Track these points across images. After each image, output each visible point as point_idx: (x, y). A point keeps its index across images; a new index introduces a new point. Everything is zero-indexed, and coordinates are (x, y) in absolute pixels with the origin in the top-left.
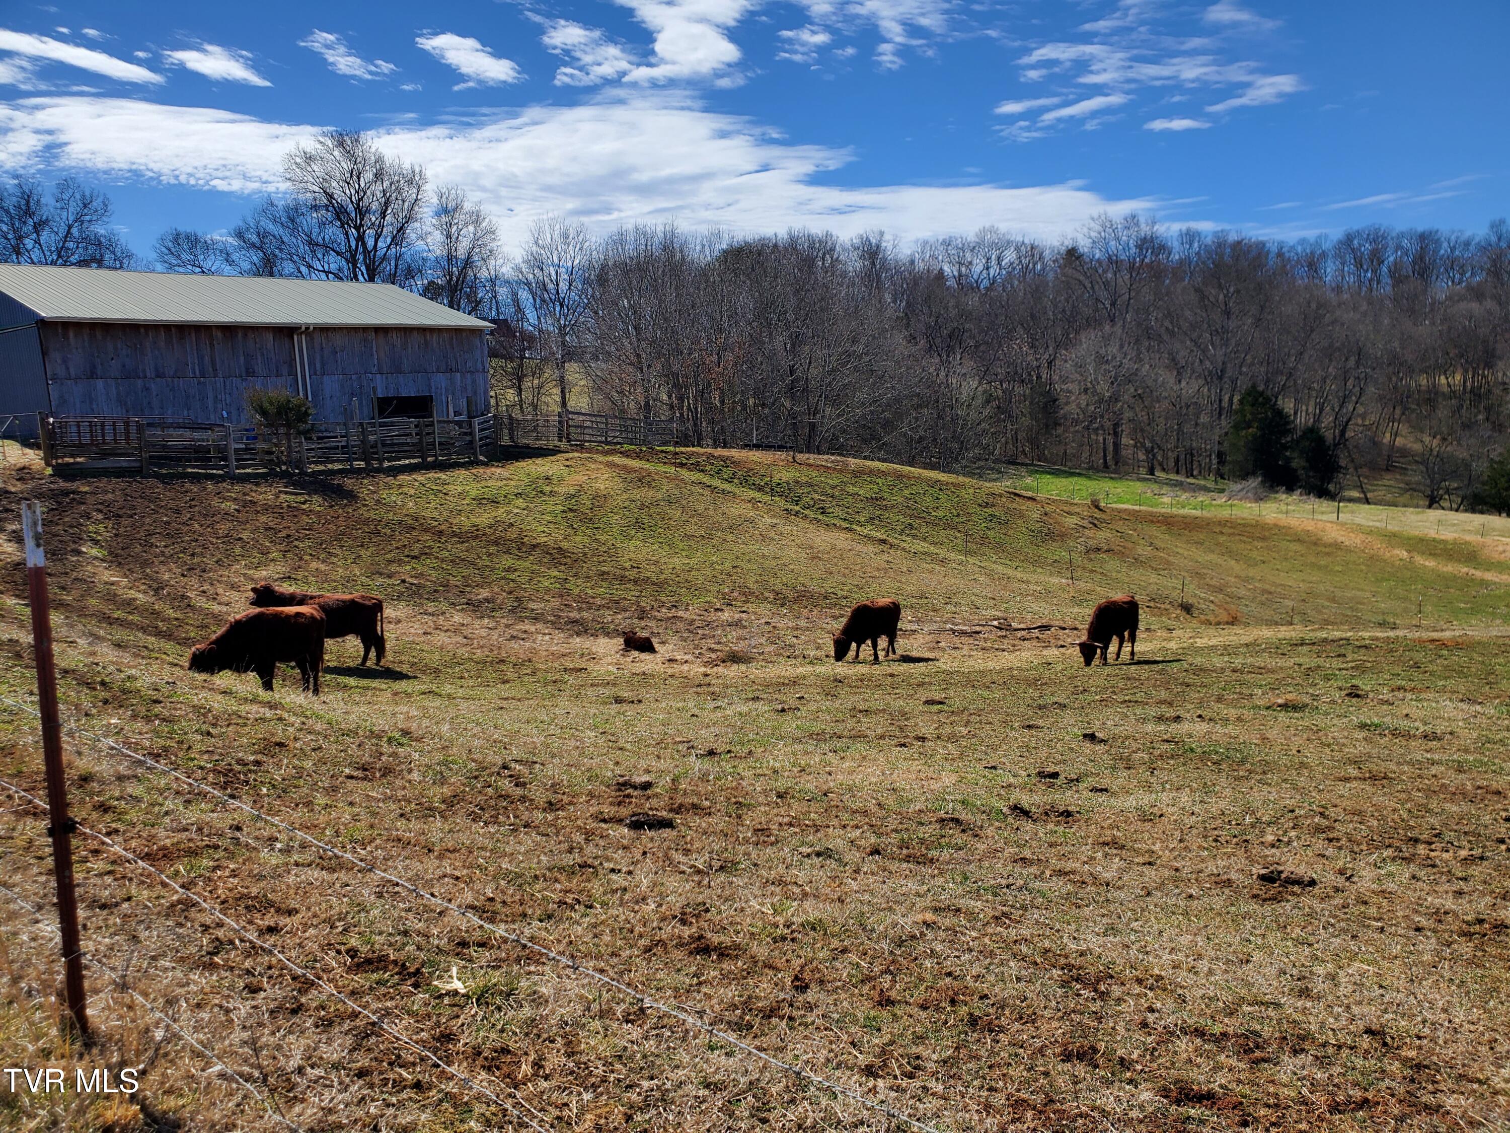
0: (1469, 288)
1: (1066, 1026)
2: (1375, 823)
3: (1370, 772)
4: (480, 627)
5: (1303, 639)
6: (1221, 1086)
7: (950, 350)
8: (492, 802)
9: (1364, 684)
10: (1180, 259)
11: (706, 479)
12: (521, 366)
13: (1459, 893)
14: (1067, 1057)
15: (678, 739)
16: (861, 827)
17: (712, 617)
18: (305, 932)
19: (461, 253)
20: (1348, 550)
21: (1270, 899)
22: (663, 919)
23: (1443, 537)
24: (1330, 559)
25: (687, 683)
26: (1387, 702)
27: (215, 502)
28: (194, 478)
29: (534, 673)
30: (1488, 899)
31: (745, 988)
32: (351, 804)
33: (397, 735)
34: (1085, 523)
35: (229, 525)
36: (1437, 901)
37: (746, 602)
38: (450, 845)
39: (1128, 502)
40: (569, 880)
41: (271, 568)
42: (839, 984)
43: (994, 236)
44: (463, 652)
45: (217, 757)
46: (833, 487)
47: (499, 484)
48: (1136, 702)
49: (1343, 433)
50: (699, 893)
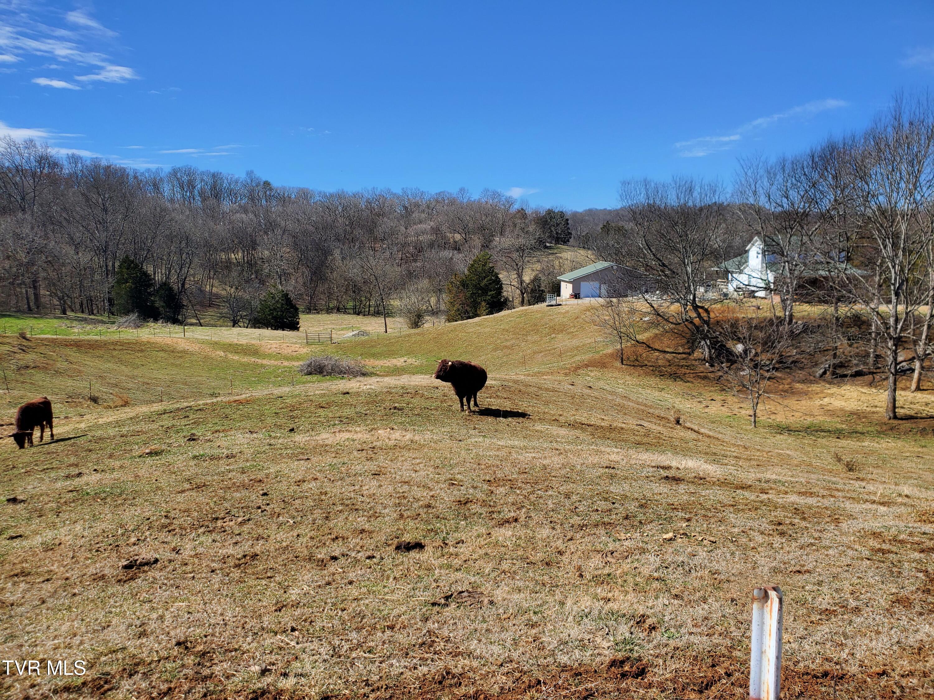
0: (240, 206)
2: (196, 514)
3: (196, 484)
5: (165, 410)
9: (198, 432)
10: (70, 173)
13: (236, 543)
20: (192, 354)
21: (129, 580)
23: (241, 343)
24: (182, 360)
26: (210, 441)
30: (250, 543)
34: (16, 350)
36: (224, 551)
39: (48, 333)
48: (52, 468)
49: (183, 285)
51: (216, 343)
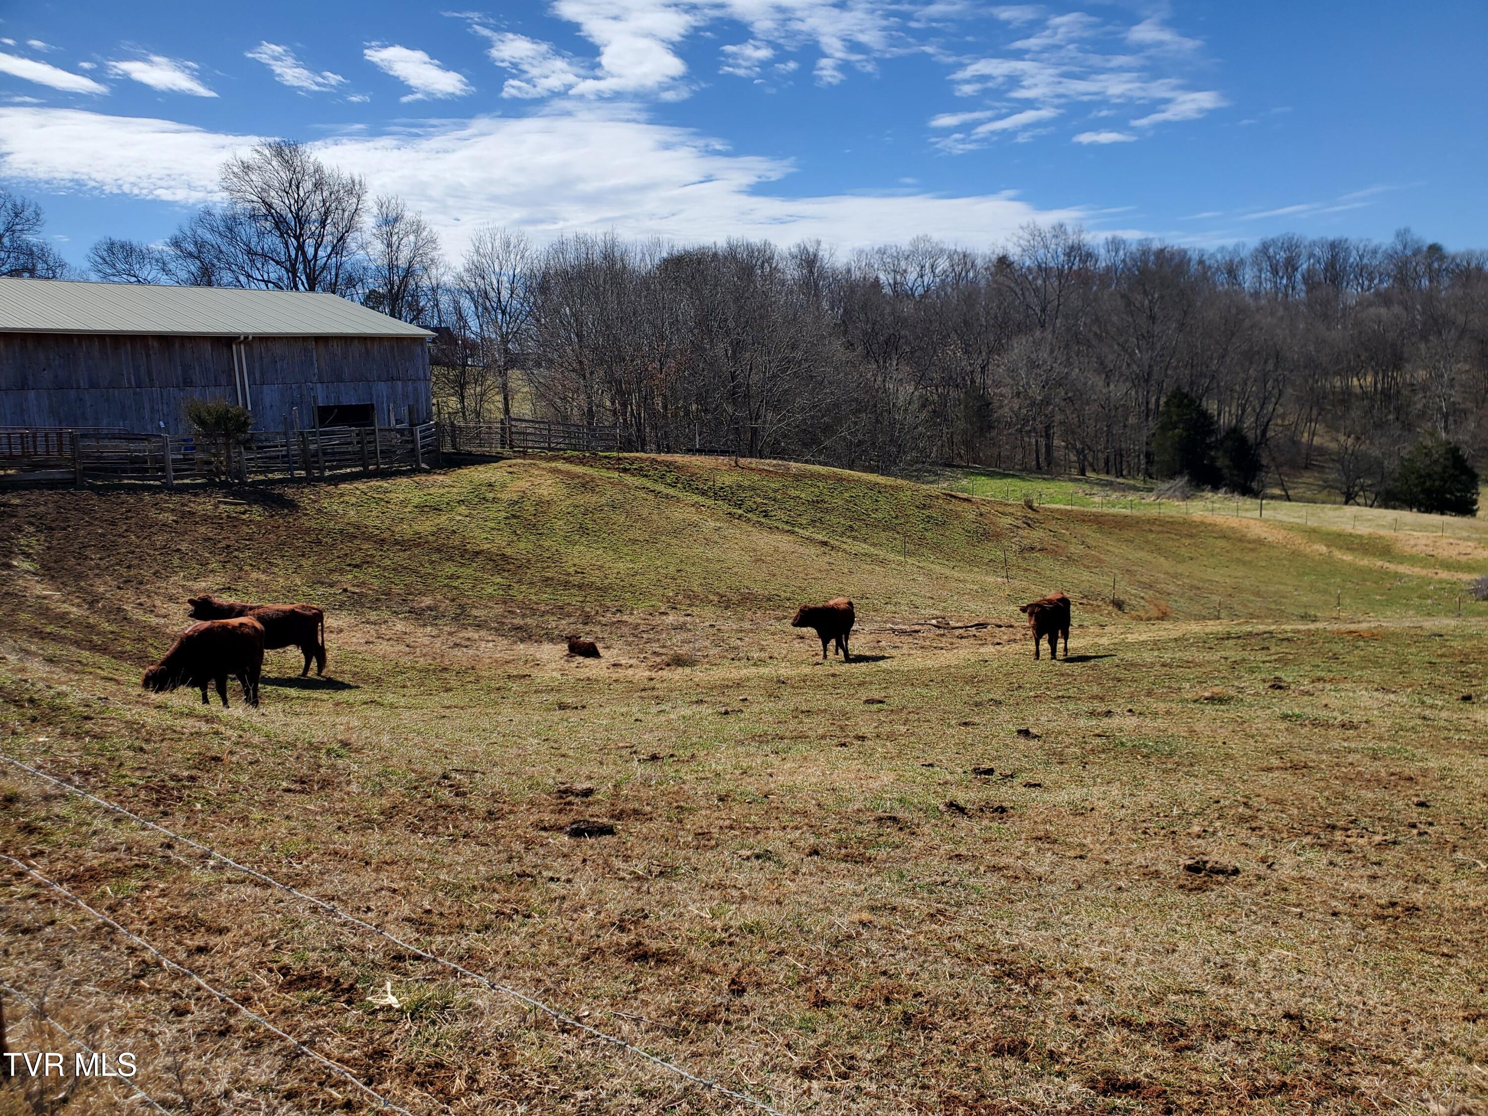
0: (1378, 294)
1: (997, 1021)
2: (1296, 811)
3: (1291, 761)
4: (422, 635)
5: (1229, 633)
6: (1146, 1075)
7: (887, 356)
8: (432, 813)
9: (1287, 676)
10: (1107, 266)
11: (649, 484)
12: (463, 373)
13: (1373, 878)
14: (998, 1052)
15: (621, 745)
16: (801, 828)
17: (657, 620)
18: (236, 951)
19: (402, 262)
20: (1271, 546)
21: (1195, 889)
22: (602, 927)
23: (1359, 532)
24: (1254, 555)
25: (632, 687)
26: (1308, 693)
27: (152, 513)
28: (129, 489)
29: (477, 681)
30: (1401, 883)
31: (682, 993)
32: (288, 818)
33: (336, 746)
34: (1019, 523)
35: (166, 536)
36: (1353, 885)
37: (690, 605)
38: (387, 857)
39: (1060, 502)
40: (508, 890)
41: (210, 579)
42: (776, 986)
43: (928, 244)
44: (406, 661)
45: (150, 774)
46: (776, 491)
47: (442, 491)
48: (1069, 697)
49: (1264, 432)
50: (639, 899)
51: (1314, 531)
